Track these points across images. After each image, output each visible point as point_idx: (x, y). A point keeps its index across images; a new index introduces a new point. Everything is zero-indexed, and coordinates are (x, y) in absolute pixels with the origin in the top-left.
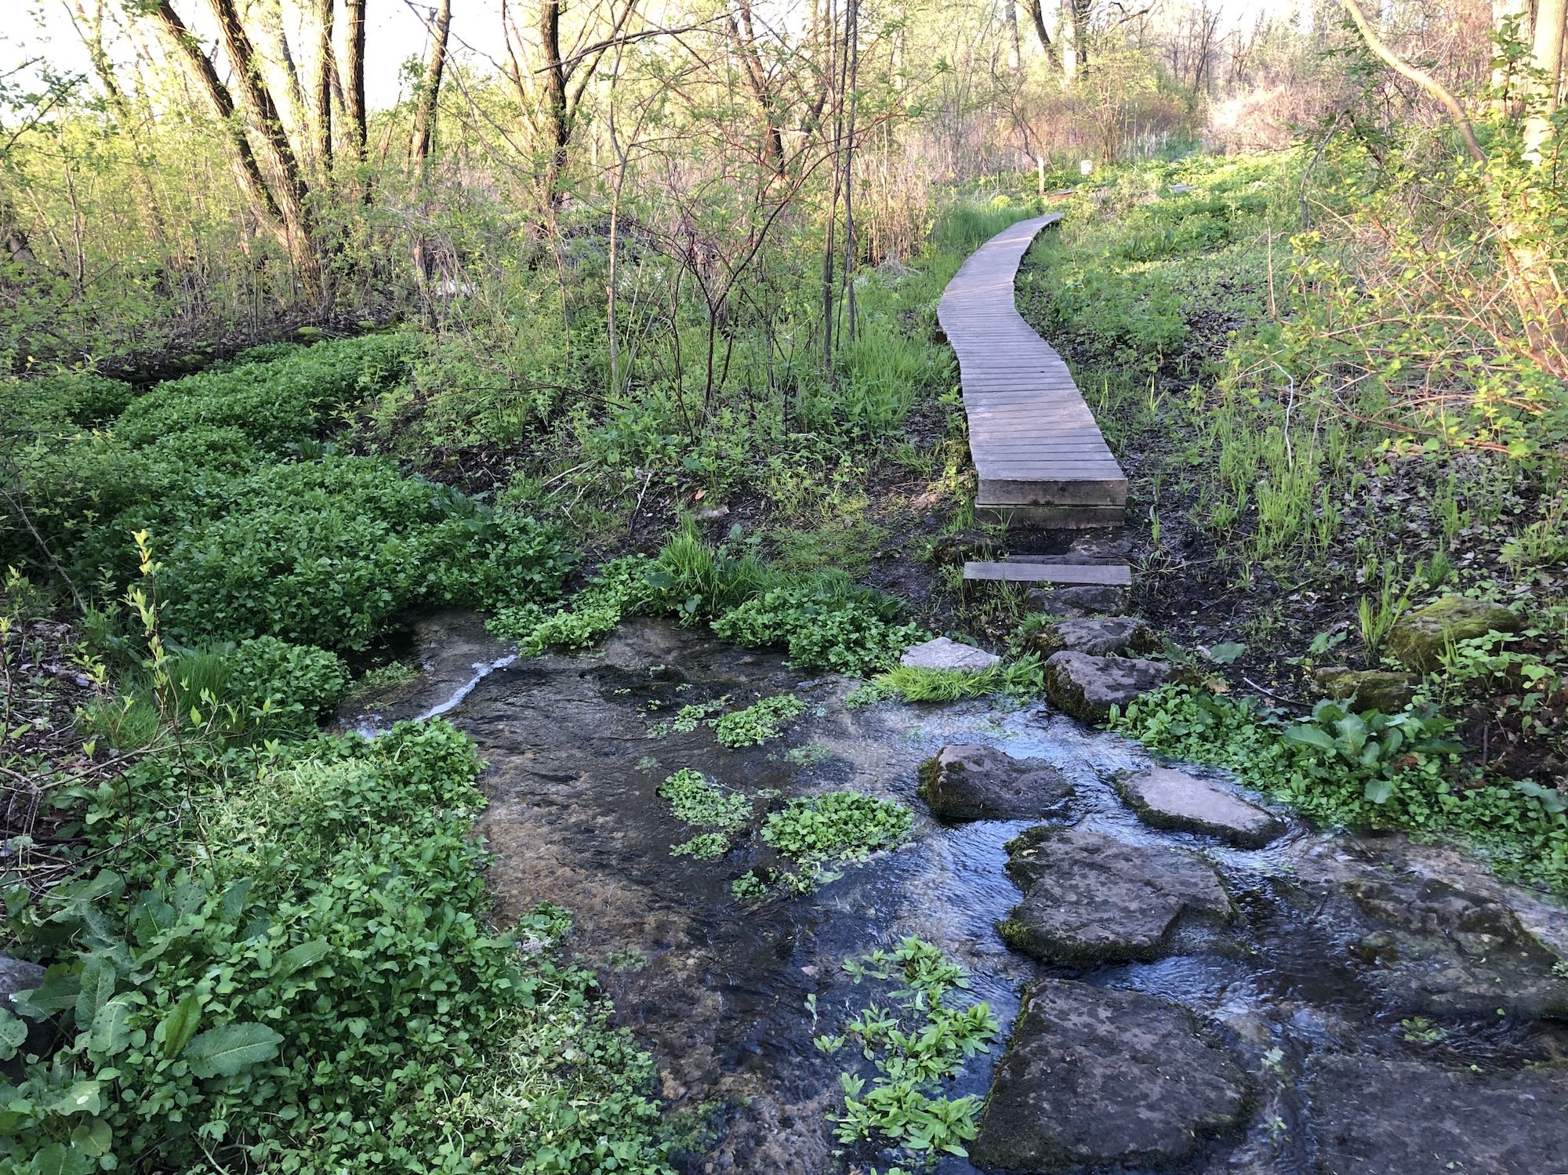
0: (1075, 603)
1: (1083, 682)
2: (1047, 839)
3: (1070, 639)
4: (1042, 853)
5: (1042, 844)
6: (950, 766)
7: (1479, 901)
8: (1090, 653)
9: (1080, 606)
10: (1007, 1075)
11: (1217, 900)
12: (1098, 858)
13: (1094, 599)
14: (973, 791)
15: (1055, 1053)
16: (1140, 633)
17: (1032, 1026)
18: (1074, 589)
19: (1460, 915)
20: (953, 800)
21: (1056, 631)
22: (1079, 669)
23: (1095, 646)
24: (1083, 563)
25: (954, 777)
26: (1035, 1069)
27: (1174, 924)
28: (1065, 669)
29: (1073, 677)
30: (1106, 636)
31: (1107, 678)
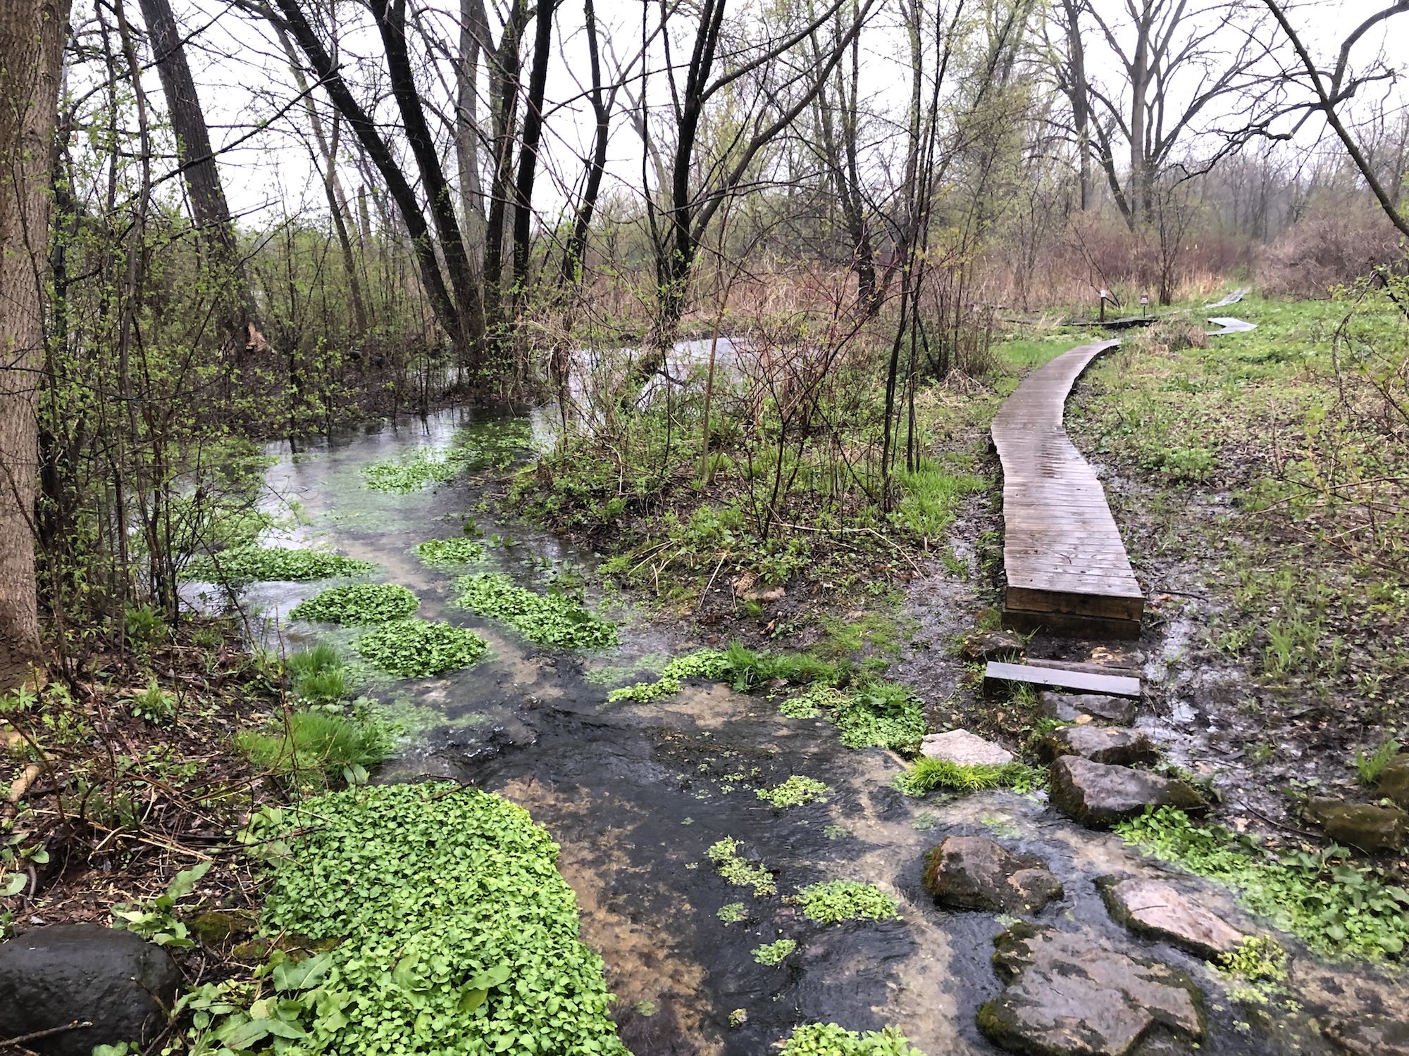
0: (1085, 711)
1: (1084, 786)
2: (1031, 936)
3: (1075, 745)
4: (1025, 950)
5: (1026, 941)
6: (950, 856)
8: (1094, 758)
9: (1091, 713)
11: (1186, 1019)
12: (1075, 961)
13: (1102, 708)
14: (968, 882)
18: (1084, 697)
20: (950, 887)
21: (1063, 735)
22: (1080, 772)
23: (1097, 752)
24: (1097, 672)
25: (953, 866)
27: (1142, 1037)
28: (1068, 773)
29: (1075, 780)
30: (1110, 744)
31: (1106, 782)
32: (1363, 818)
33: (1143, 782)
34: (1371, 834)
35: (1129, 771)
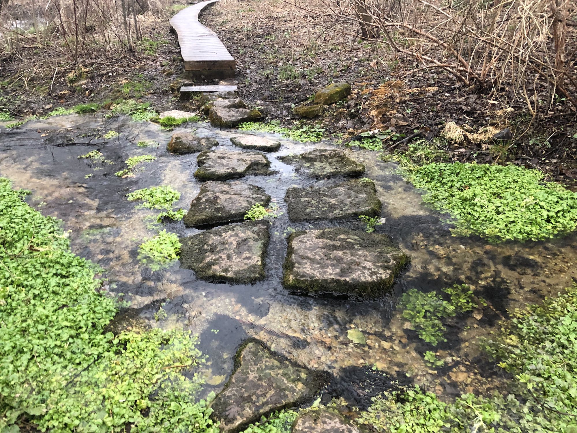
1: (222, 116)
2: (209, 153)
3: (217, 105)
4: (208, 156)
6: (177, 138)
7: (334, 151)
8: (225, 107)
9: (221, 97)
10: (195, 202)
12: (225, 156)
13: (225, 95)
14: (184, 144)
15: (211, 196)
16: (240, 102)
17: (204, 191)
19: (330, 155)
20: (177, 147)
21: (212, 103)
22: (220, 112)
24: (222, 86)
25: (178, 140)
26: (203, 200)
27: (248, 168)
28: (216, 113)
29: (219, 114)
30: (229, 104)
31: (229, 114)
32: (311, 108)
33: (241, 112)
34: (313, 111)
35: (237, 110)
